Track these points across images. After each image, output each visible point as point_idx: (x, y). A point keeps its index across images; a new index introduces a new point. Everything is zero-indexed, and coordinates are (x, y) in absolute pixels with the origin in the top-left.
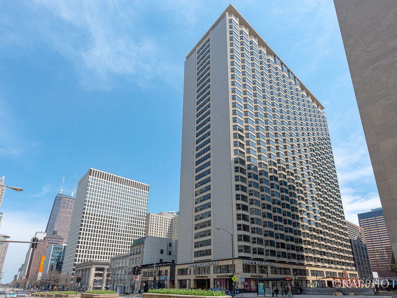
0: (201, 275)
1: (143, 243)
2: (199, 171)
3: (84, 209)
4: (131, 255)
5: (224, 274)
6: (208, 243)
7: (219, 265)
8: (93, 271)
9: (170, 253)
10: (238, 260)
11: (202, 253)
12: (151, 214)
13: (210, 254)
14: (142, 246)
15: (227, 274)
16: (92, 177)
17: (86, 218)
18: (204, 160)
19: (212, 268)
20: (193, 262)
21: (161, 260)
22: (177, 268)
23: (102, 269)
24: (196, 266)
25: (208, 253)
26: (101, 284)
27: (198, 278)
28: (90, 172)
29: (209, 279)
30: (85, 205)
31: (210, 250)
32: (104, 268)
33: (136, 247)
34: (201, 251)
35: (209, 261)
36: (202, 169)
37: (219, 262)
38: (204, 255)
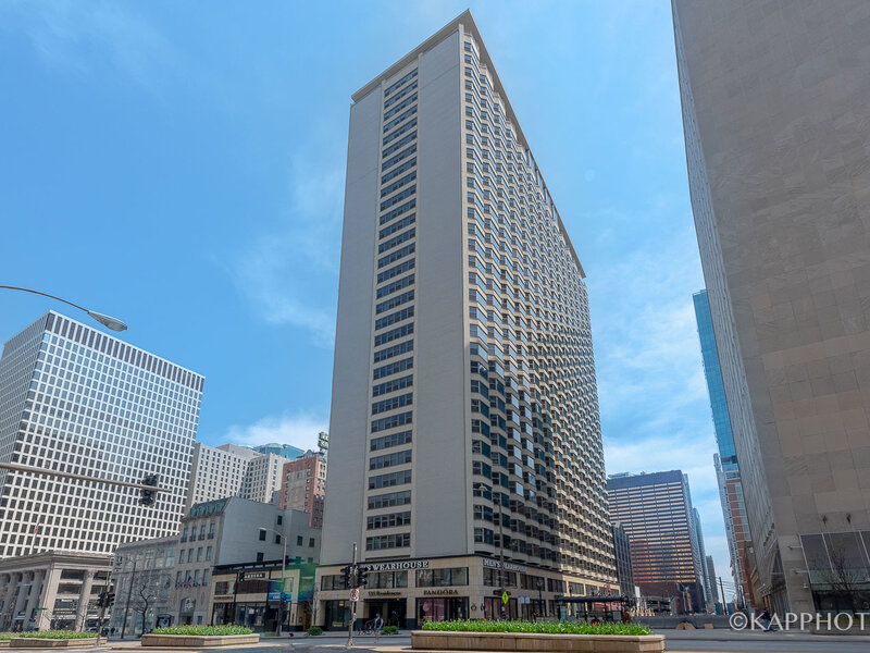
0: (382, 591)
1: (221, 514)
2: (384, 358)
3: (27, 416)
4: (184, 540)
5: (442, 589)
6: (403, 520)
7: (431, 567)
8: (55, 578)
9: (278, 540)
10: (475, 558)
11: (387, 541)
12: (202, 447)
13: (407, 544)
14: (218, 519)
15: (449, 588)
16: (52, 333)
17: (29, 440)
18: (397, 337)
19: (411, 575)
20: (363, 560)
21: (260, 555)
22: (320, 573)
23: (81, 575)
24: (372, 569)
25: (403, 541)
26: (75, 613)
27: (376, 597)
28: (48, 321)
29: (405, 600)
30: (29, 405)
31: (407, 536)
32: (84, 571)
33: (199, 523)
34: (384, 537)
35: (406, 559)
36: (390, 356)
37: (430, 562)
38: (391, 546)
